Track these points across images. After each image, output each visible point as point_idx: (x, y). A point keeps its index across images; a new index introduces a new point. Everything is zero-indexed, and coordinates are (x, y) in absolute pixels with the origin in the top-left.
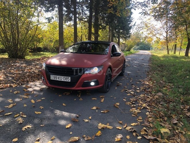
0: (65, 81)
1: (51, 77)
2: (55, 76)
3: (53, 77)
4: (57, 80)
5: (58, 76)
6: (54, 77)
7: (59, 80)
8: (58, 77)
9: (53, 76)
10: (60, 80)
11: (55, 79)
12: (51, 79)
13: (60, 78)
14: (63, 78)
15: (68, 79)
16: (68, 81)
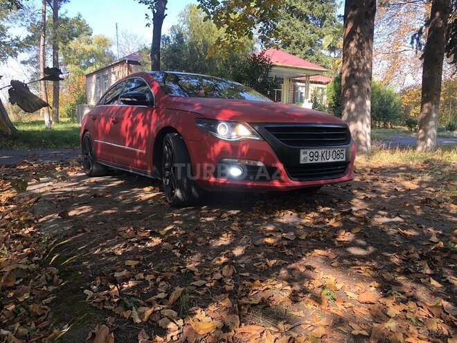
0: (336, 160)
1: (302, 156)
2: (314, 151)
3: (308, 155)
4: (319, 161)
5: (320, 152)
6: (312, 155)
7: (323, 161)
8: (320, 154)
9: (308, 152)
10: (326, 161)
11: (314, 161)
12: (302, 162)
13: (324, 155)
14: (331, 154)
15: (342, 156)
16: (340, 160)
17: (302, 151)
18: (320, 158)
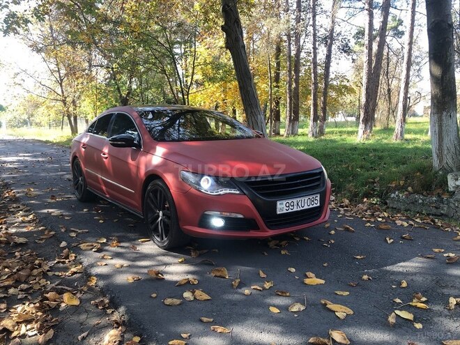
0: (311, 206)
1: (279, 206)
2: (290, 201)
3: (283, 205)
4: (295, 209)
5: (295, 201)
6: (288, 205)
7: (299, 209)
8: (295, 203)
9: (284, 202)
10: (302, 208)
11: (290, 211)
12: (278, 213)
13: (300, 204)
14: (306, 201)
15: (316, 202)
16: (315, 205)
17: (278, 203)
18: (295, 207)
